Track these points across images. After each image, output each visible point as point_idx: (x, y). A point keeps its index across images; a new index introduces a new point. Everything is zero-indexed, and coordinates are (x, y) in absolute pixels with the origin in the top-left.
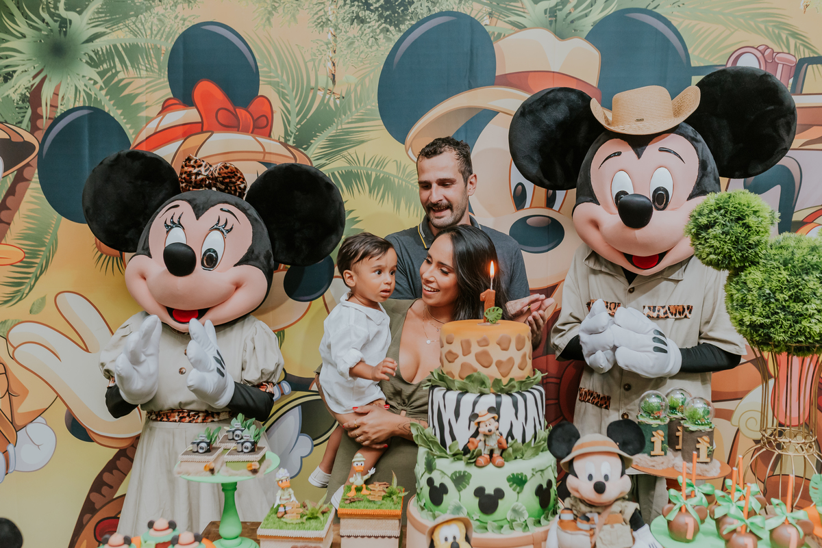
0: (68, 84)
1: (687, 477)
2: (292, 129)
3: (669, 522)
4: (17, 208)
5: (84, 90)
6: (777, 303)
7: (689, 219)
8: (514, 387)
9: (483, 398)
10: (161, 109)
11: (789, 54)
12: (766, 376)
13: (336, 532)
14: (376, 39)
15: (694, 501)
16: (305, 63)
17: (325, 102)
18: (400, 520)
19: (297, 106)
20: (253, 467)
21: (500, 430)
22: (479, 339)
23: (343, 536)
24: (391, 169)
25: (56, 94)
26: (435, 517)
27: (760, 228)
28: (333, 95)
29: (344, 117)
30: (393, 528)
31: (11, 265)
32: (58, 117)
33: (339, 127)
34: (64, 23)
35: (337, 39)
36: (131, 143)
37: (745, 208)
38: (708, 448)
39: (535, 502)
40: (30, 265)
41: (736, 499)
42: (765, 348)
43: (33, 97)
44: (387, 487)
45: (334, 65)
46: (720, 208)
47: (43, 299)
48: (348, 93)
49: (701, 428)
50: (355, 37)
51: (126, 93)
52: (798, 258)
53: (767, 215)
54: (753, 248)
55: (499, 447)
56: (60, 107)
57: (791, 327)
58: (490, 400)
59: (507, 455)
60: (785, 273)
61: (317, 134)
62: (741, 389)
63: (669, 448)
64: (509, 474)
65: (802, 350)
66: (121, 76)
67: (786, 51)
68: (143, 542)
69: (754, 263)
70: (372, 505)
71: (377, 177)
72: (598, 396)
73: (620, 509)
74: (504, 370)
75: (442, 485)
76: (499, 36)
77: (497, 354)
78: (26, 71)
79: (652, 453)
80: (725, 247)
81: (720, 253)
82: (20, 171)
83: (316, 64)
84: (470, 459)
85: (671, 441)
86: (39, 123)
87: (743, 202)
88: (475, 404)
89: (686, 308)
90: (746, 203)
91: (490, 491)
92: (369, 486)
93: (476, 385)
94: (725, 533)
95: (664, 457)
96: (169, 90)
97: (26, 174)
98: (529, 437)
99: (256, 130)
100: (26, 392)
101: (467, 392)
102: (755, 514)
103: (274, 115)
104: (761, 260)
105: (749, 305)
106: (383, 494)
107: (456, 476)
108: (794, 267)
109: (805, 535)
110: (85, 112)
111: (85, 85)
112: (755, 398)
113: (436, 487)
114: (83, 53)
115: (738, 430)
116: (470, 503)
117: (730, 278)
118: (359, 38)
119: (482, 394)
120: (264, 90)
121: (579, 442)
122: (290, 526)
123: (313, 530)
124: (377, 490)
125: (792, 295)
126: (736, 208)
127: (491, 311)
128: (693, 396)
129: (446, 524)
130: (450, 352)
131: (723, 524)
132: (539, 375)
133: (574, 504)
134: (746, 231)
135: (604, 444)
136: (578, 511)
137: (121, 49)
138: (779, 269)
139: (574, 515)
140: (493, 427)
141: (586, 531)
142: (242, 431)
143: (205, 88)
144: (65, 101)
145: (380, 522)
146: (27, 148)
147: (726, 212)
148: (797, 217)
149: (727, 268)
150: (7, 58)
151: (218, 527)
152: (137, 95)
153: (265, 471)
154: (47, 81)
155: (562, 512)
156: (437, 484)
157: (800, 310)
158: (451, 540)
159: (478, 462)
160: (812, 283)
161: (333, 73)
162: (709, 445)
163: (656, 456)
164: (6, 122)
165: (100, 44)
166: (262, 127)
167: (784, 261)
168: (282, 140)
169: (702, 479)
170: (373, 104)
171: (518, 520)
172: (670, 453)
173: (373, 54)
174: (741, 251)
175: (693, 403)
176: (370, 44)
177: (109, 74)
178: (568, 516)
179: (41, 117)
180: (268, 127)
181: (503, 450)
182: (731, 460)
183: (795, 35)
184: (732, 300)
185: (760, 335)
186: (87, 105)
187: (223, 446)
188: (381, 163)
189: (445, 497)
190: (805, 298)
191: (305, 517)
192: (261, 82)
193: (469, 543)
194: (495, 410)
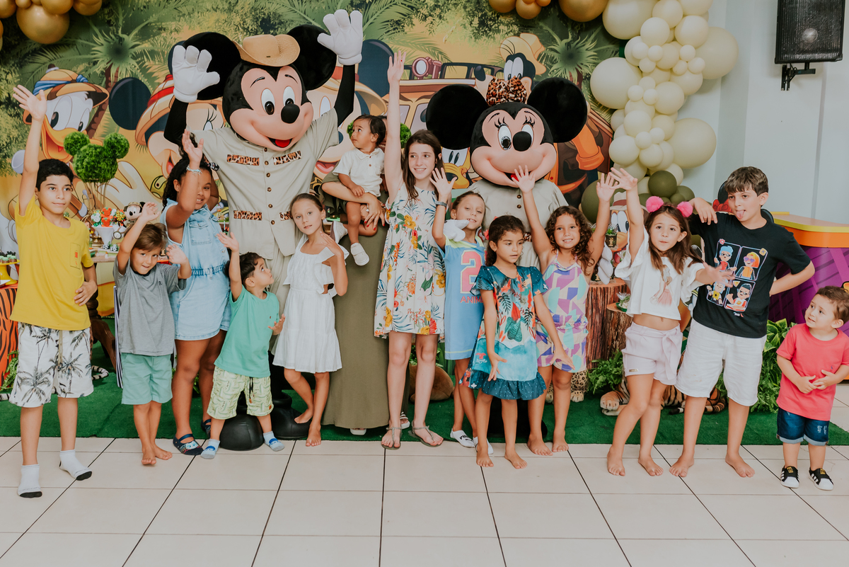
0: (123, 67)
4: (99, 123)
5: (130, 70)
10: (165, 79)
25: (117, 71)
32: (118, 82)
34: (121, 39)
36: (151, 94)
43: (107, 73)
56: (119, 77)
66: (146, 64)
78: (103, 61)
82: (101, 106)
86: (109, 84)
97: (103, 107)
110: (130, 80)
111: (130, 68)
114: (130, 53)
137: (147, 52)
144: (121, 75)
146: (104, 95)
150: (95, 55)
152: (154, 73)
154: (113, 65)
164: (94, 84)
165: (138, 49)
177: (141, 63)
179: (110, 82)
183: (441, 53)
186: (131, 77)
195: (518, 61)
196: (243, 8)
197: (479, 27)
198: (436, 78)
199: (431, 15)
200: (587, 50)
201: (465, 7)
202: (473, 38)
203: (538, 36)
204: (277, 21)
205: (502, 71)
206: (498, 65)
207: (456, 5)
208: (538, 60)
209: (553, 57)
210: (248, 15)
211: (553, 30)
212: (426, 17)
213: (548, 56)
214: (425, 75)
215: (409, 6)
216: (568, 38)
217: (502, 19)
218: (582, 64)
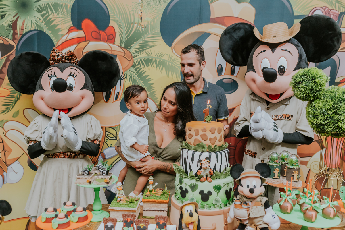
0: (28, 20)
1: (288, 187)
2: (123, 40)
3: (280, 206)
5: (35, 23)
6: (328, 115)
7: (292, 79)
8: (217, 149)
9: (204, 153)
10: (68, 31)
11: (336, 10)
12: (322, 147)
13: (141, 209)
14: (160, 2)
15: (291, 197)
16: (129, 12)
17: (138, 29)
18: (168, 204)
19: (126, 30)
20: (107, 181)
21: (210, 167)
22: (202, 129)
23: (144, 210)
24: (165, 58)
25: (23, 24)
26: (182, 202)
27: (321, 84)
28: (141, 26)
29: (145, 35)
30: (165, 207)
31: (5, 97)
32: (24, 34)
33: (144, 40)
35: (143, 2)
36: (55, 45)
37: (316, 75)
38: (297, 175)
39: (224, 197)
40: (12, 97)
41: (308, 197)
42: (322, 134)
43: (14, 26)
44: (163, 191)
45: (142, 13)
46: (305, 75)
47: (18, 111)
48: (148, 25)
49: (295, 167)
50: (150, 1)
51: (53, 24)
52: (337, 96)
53: (325, 78)
54: (318, 92)
55: (210, 174)
56: (25, 30)
57: (333, 125)
58: (206, 154)
59: (213, 177)
60: (331, 103)
61: (134, 42)
62: (311, 152)
63: (281, 176)
64: (214, 185)
65: (337, 135)
66: (51, 17)
67: (335, 9)
68: (61, 211)
69: (318, 98)
70: (156, 198)
71: (159, 61)
72: (252, 152)
73: (260, 200)
74: (212, 142)
75: (186, 189)
76: (212, 2)
77: (209, 135)
78: (10, 14)
79: (274, 177)
80: (307, 91)
81: (304, 94)
82: (8, 57)
83: (134, 12)
84: (198, 179)
85: (282, 173)
86: (16, 36)
87: (315, 73)
88: (200, 156)
89: (290, 116)
90: (316, 73)
91: (206, 192)
92: (155, 190)
93: (201, 148)
94: (303, 210)
95: (279, 179)
96: (71, 23)
97: (10, 58)
98: (222, 170)
99: (108, 40)
100: (11, 150)
101: (197, 151)
102: (316, 202)
103: (116, 34)
104: (321, 97)
105: (316, 116)
106: (161, 193)
107: (192, 186)
108: (336, 100)
109: (337, 211)
110: (36, 32)
111: (36, 20)
112: (317, 156)
113: (183, 190)
114: (35, 6)
115: (310, 170)
116: (197, 197)
117: (308, 105)
118: (152, 1)
119: (203, 152)
120: (112, 23)
121: (243, 172)
122: (123, 206)
123: (132, 207)
124: (159, 191)
125: (334, 112)
126: (312, 75)
127: (207, 117)
128: (292, 154)
129: (187, 205)
130: (190, 134)
131: (303, 207)
132: (227, 144)
133: (241, 198)
134: (316, 85)
135: (254, 173)
136: (242, 201)
137: (51, 5)
138: (329, 101)
139: (241, 202)
140: (207, 165)
141: (246, 209)
142: (102, 166)
143: (86, 22)
144: (27, 27)
145: (160, 204)
146: (11, 47)
147: (307, 77)
148: (337, 80)
149: (307, 100)
150: (2, 8)
151: (92, 206)
152: (58, 25)
153: (112, 183)
154: (19, 19)
155: (236, 201)
156: (184, 189)
157: (338, 118)
158: (189, 212)
159: (201, 180)
160: (343, 107)
161: (141, 16)
162: (298, 175)
163: (275, 179)
164: (2, 36)
165: (42, 3)
166: (111, 39)
167: (331, 98)
168: (120, 45)
169: (295, 188)
170: (158, 30)
171: (217, 204)
172: (281, 177)
173: (158, 8)
174: (313, 93)
175: (292, 157)
176: (157, 4)
177: (46, 16)
178: (238, 203)
179: (17, 34)
180: (114, 39)
181: (212, 175)
182: (307, 181)
183: (338, 2)
184: (309, 114)
185: (320, 129)
186: (36, 29)
187: (94, 172)
188: (161, 55)
189: (187, 194)
190: (340, 113)
191: (129, 202)
192: (110, 20)
193: (197, 213)
194: (209, 158)
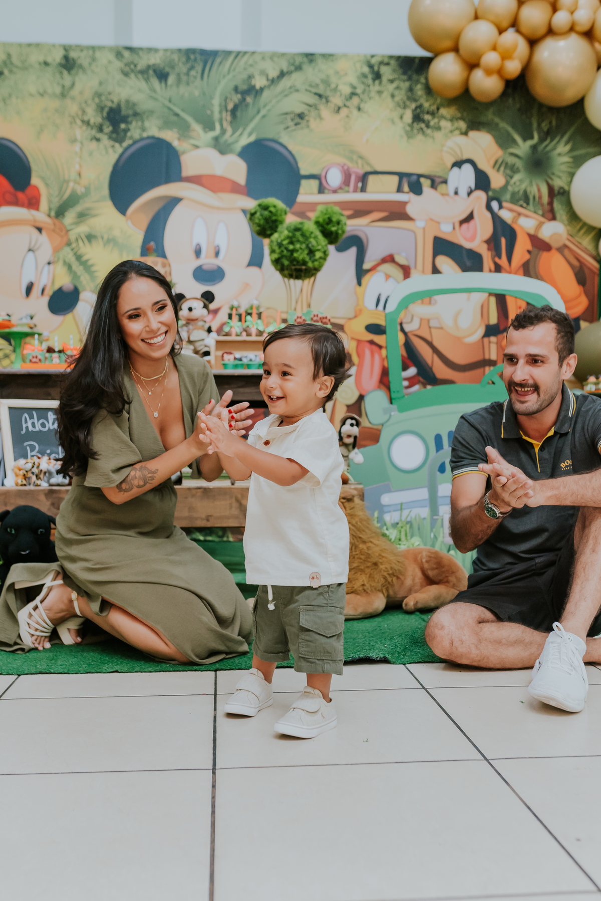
2: (53, 206)
11: (358, 169)
14: (107, 151)
17: (75, 189)
19: (56, 191)
28: (79, 186)
29: (86, 199)
33: (84, 206)
35: (83, 150)
45: (80, 167)
48: (89, 184)
50: (93, 150)
61: (70, 209)
67: (356, 167)
71: (108, 237)
76: (184, 153)
83: (69, 166)
99: (29, 205)
103: (41, 197)
118: (96, 151)
120: (35, 181)
148: (366, 266)
161: (80, 171)
166: (33, 203)
170: (106, 191)
173: (106, 161)
176: (103, 154)
180: (38, 205)
188: (111, 229)
192: (32, 177)
195: (467, 167)
196: (81, 93)
197: (413, 122)
198: (355, 191)
199: (345, 106)
200: (559, 155)
201: (393, 96)
202: (405, 138)
203: (495, 137)
204: (130, 112)
205: (445, 182)
206: (440, 174)
207: (380, 93)
208: (494, 167)
209: (514, 165)
210: (90, 102)
211: (513, 127)
212: (339, 108)
213: (507, 164)
214: (341, 188)
215: (316, 94)
216: (532, 138)
217: (443, 111)
218: (553, 174)
